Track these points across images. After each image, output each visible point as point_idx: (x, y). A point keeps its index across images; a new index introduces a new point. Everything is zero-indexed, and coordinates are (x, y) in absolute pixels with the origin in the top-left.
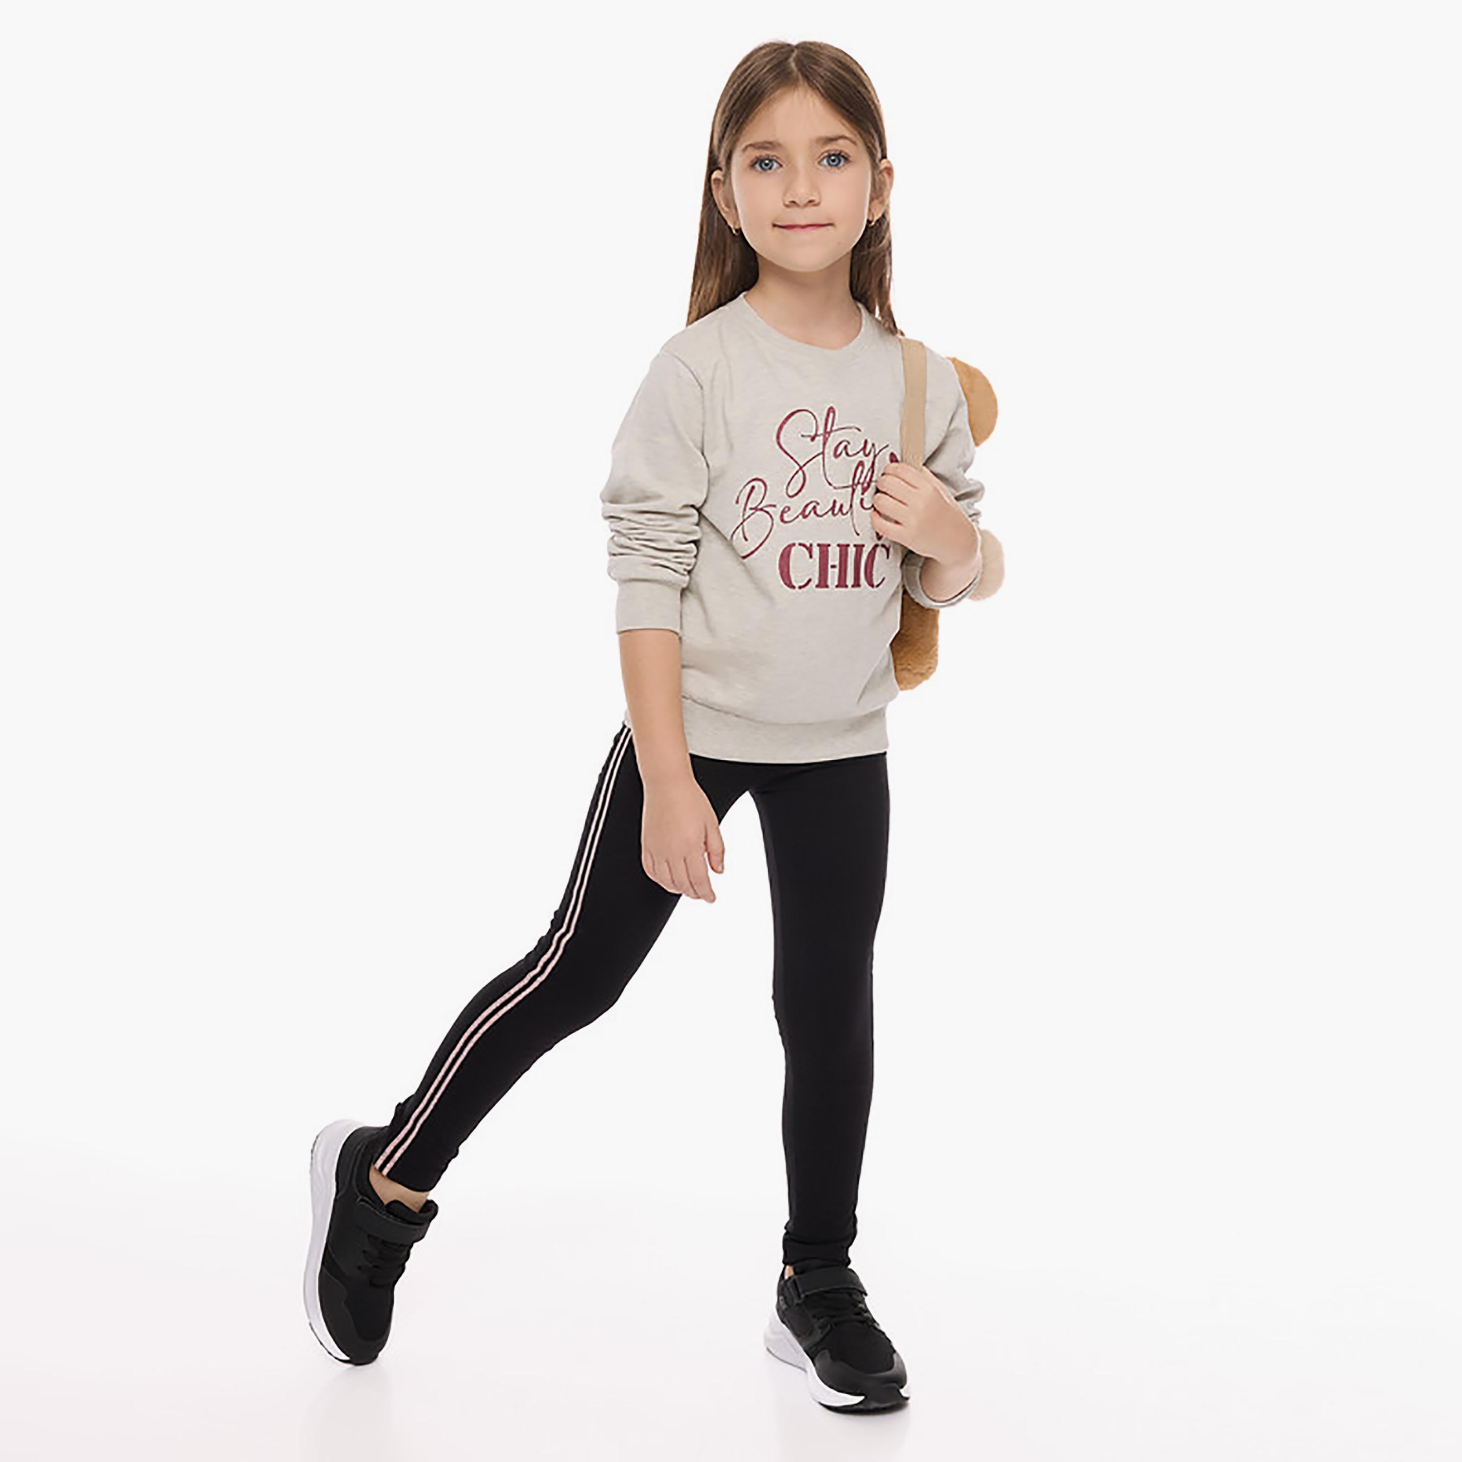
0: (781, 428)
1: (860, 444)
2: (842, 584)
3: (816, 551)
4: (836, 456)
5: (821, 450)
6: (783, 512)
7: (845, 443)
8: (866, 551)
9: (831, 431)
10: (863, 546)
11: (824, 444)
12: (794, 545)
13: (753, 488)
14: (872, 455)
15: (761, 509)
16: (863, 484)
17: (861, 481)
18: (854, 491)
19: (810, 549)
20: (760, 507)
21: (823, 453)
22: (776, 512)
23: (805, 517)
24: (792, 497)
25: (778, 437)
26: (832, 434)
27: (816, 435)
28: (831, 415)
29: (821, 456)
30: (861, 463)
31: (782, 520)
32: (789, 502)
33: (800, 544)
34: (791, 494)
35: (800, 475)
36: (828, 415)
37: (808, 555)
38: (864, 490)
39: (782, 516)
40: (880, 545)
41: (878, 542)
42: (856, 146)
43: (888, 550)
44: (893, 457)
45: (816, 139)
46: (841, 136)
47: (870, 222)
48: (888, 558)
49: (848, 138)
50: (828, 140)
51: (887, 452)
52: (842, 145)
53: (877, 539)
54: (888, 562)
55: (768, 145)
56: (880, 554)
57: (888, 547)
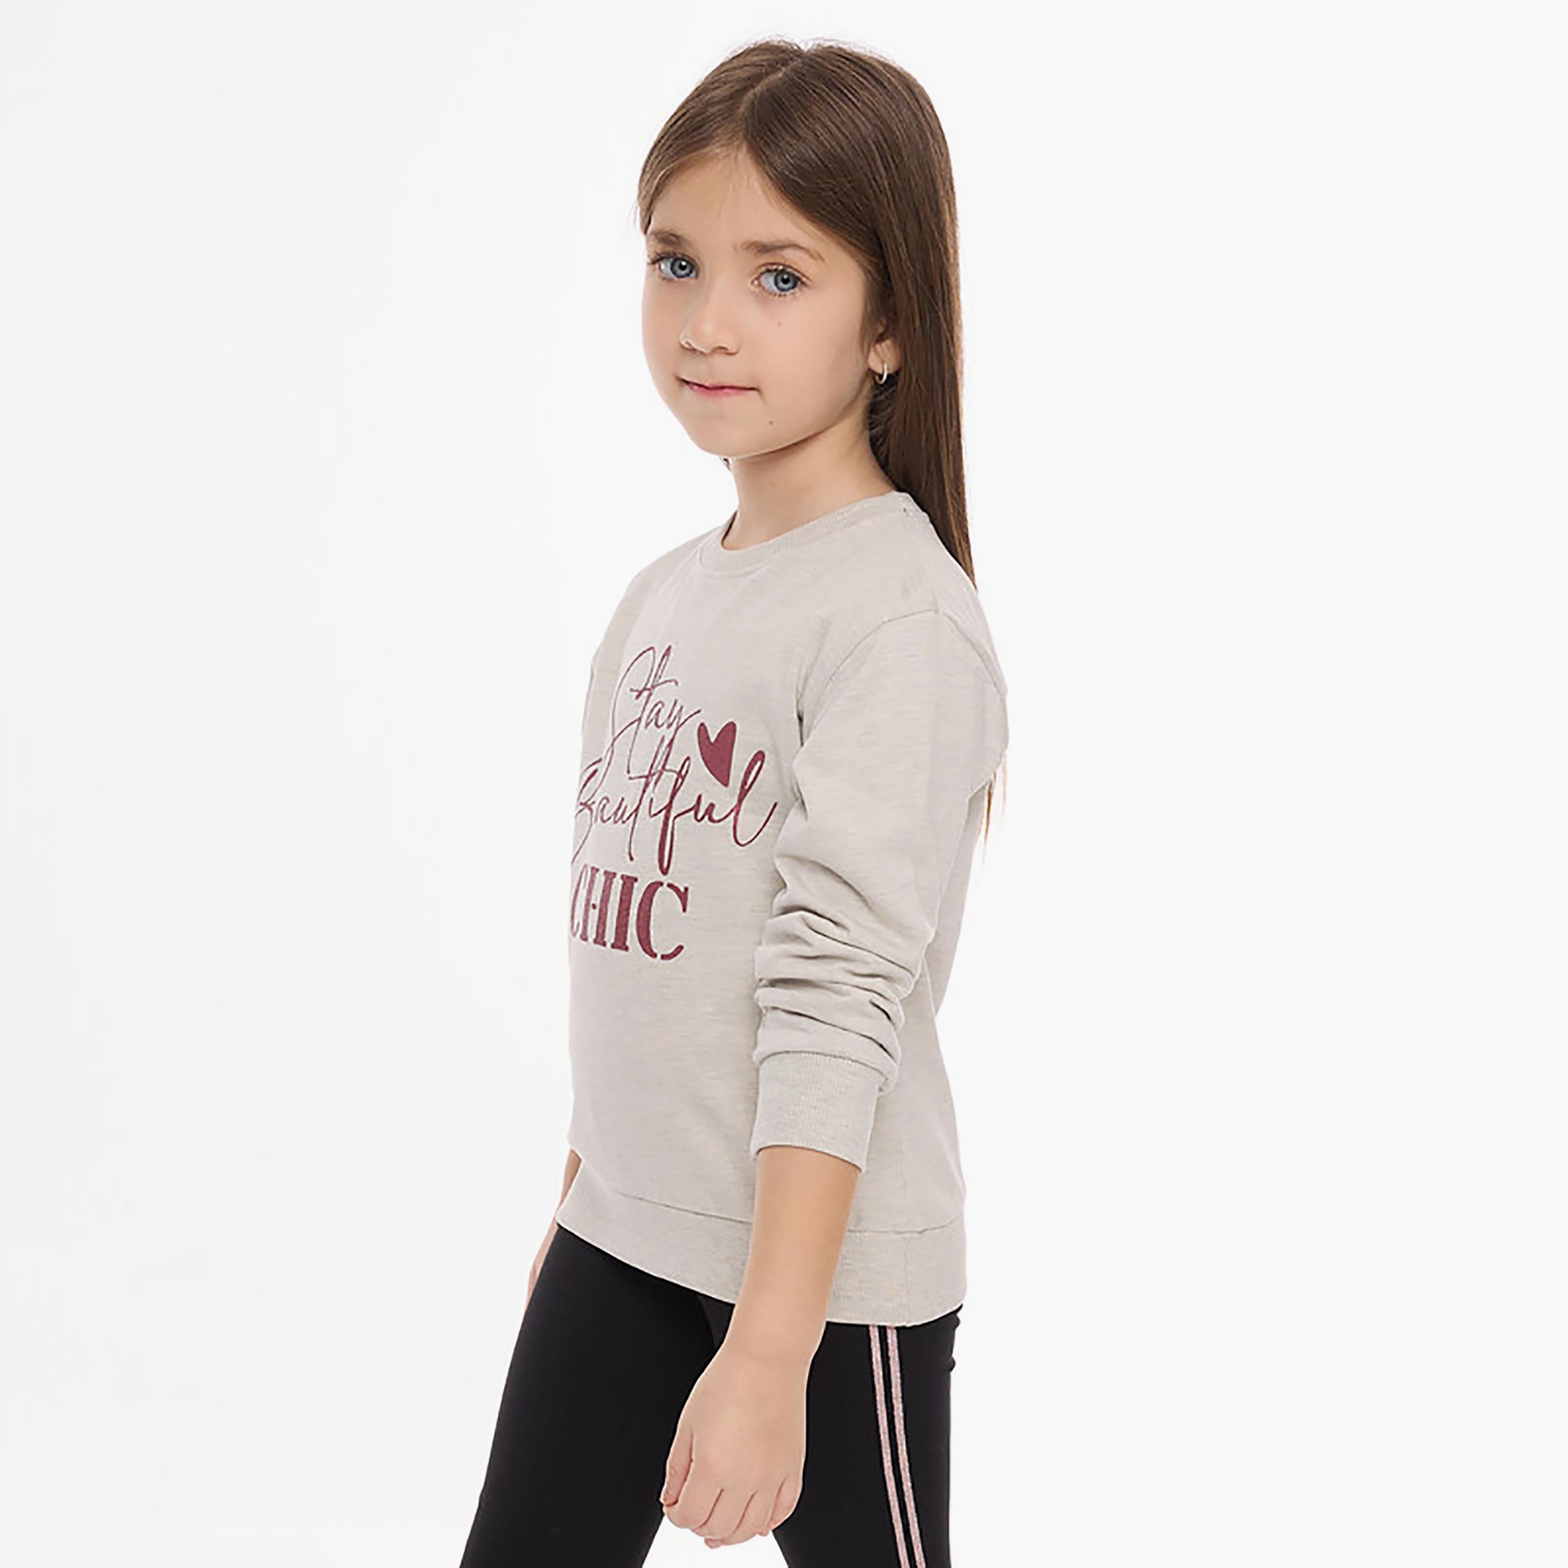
1: (670, 707)
2: (600, 937)
3: (588, 878)
4: (647, 725)
7: (658, 708)
8: (639, 889)
9: (657, 684)
10: (636, 880)
11: (645, 705)
14: (675, 725)
16: (657, 774)
17: (657, 769)
18: (647, 785)
21: (640, 718)
26: (655, 689)
27: (645, 689)
28: (666, 657)
29: (637, 722)
30: (663, 740)
36: (663, 658)
38: (655, 785)
40: (665, 885)
41: (659, 876)
42: (821, 262)
43: (683, 896)
44: (702, 730)
45: (742, 245)
46: (787, 243)
47: (881, 377)
48: (684, 910)
49: (802, 248)
50: (764, 248)
51: (696, 722)
52: (792, 258)
53: (659, 872)
54: (685, 917)
55: (674, 239)
56: (664, 900)
57: (682, 890)
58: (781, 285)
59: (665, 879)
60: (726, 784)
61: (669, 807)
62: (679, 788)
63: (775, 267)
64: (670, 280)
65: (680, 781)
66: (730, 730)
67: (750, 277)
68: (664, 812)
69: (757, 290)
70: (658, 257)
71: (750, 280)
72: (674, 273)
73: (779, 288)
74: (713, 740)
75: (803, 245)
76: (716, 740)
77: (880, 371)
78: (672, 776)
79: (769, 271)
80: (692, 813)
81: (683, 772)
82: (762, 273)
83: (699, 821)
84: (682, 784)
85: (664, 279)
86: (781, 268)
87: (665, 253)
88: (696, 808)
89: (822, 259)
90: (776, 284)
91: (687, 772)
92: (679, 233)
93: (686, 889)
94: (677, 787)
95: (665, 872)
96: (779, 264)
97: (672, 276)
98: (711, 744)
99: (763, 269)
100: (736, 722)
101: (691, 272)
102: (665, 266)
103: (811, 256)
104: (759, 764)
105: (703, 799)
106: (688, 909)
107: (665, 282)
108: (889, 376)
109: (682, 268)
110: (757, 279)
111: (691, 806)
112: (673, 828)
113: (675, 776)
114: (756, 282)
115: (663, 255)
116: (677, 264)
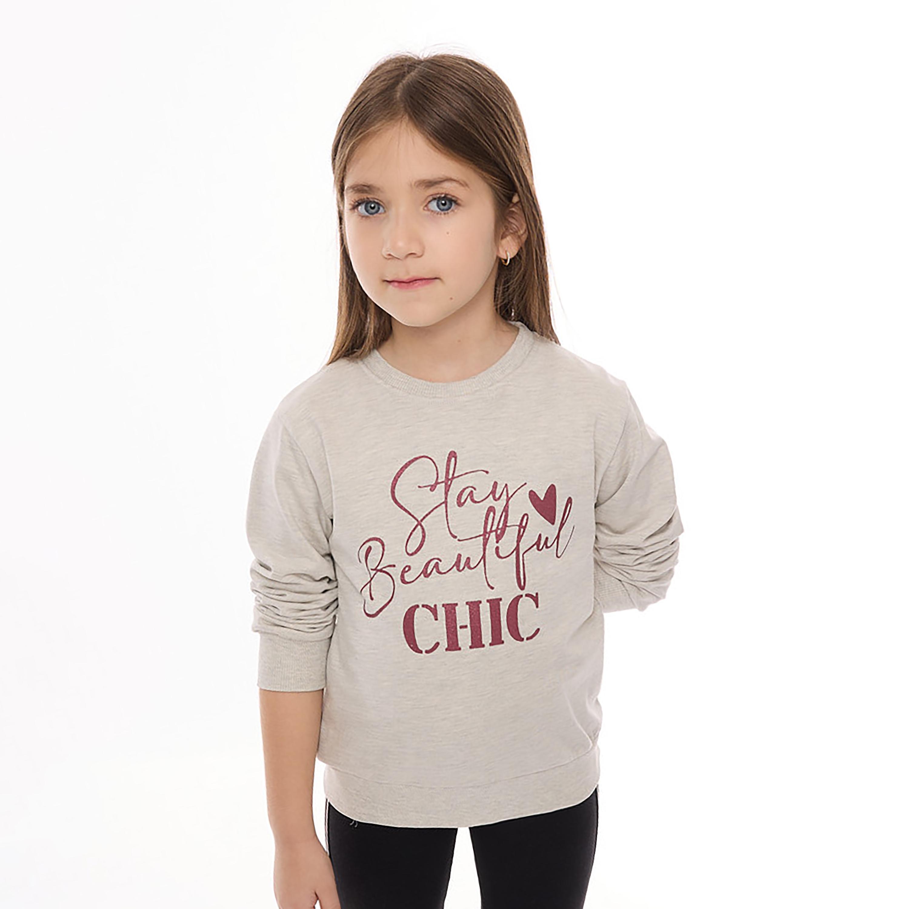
0: (396, 480)
1: (489, 488)
2: (477, 643)
3: (441, 612)
4: (460, 504)
5: (443, 500)
6: (404, 572)
7: (468, 491)
8: (505, 604)
9: (453, 478)
10: (501, 599)
11: (446, 494)
12: (418, 606)
13: (370, 548)
14: (504, 497)
15: (381, 571)
16: (496, 531)
17: (494, 528)
18: (486, 540)
19: (434, 610)
20: (379, 568)
21: (446, 502)
22: (396, 573)
23: (427, 576)
24: (412, 555)
25: (393, 492)
26: (454, 480)
27: (437, 483)
28: (453, 459)
29: (444, 505)
30: (491, 509)
31: (404, 581)
32: (410, 560)
33: (423, 606)
34: (410, 552)
35: (419, 529)
36: (449, 460)
37: (433, 617)
38: (498, 538)
39: (402, 576)
40: (524, 596)
41: (520, 592)
42: (467, 188)
43: (535, 599)
44: (532, 495)
45: (415, 183)
46: (445, 178)
47: (506, 261)
48: (537, 607)
49: (454, 180)
50: (430, 184)
51: (525, 491)
52: (448, 188)
53: (519, 590)
54: (539, 611)
55: (366, 188)
56: (525, 605)
57: (535, 595)
58: (442, 207)
59: (524, 593)
60: (553, 524)
61: (517, 549)
62: (522, 535)
63: (438, 196)
64: (367, 217)
65: (522, 530)
66: (552, 490)
67: (421, 205)
68: (515, 552)
69: (429, 213)
70: (357, 204)
71: (422, 207)
72: (367, 211)
73: (440, 209)
74: (542, 499)
75: (455, 178)
76: (545, 498)
77: (505, 258)
78: (516, 528)
79: (435, 199)
80: (535, 547)
81: (524, 524)
82: (430, 202)
83: (541, 550)
84: (524, 531)
85: (363, 217)
86: (443, 196)
87: (361, 200)
88: (538, 543)
89: (467, 185)
90: (438, 206)
91: (526, 523)
92: (369, 183)
93: (537, 594)
94: (521, 533)
95: (522, 588)
96: (442, 194)
97: (367, 214)
98: (542, 501)
99: (431, 198)
100: (554, 484)
101: (379, 208)
102: (362, 208)
103: (461, 184)
104: (569, 505)
105: (542, 536)
106: (539, 605)
107: (364, 218)
108: (511, 260)
109: (373, 208)
110: (426, 206)
111: (534, 543)
112: (523, 560)
113: (518, 528)
114: (426, 208)
115: (360, 202)
116: (369, 205)
